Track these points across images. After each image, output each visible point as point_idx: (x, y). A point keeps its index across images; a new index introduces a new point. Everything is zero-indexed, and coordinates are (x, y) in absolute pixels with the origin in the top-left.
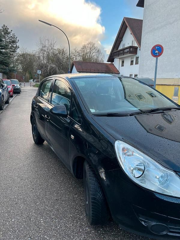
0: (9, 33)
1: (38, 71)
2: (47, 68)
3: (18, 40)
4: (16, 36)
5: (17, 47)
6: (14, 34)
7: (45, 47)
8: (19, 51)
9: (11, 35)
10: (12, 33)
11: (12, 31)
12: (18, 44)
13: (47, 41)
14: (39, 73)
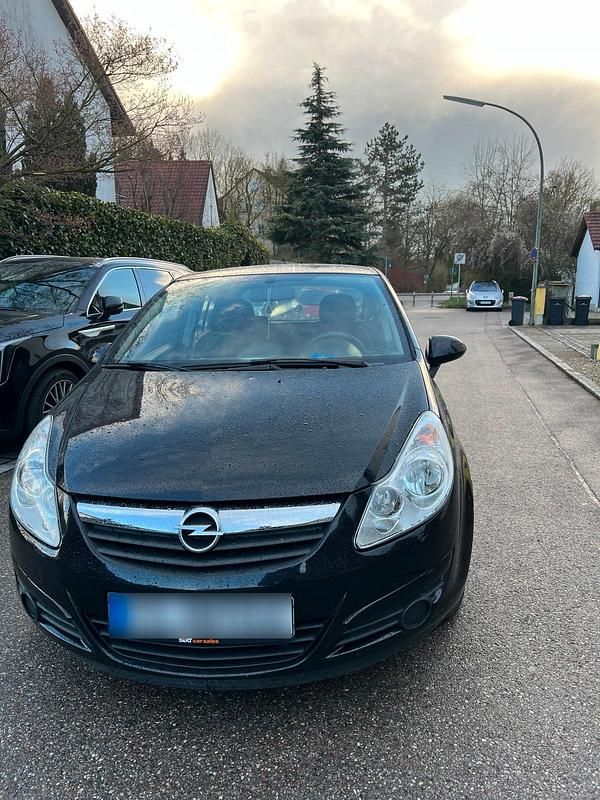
0: (400, 146)
1: (456, 255)
2: (488, 245)
3: (422, 164)
4: (417, 153)
5: (417, 186)
6: (412, 146)
7: (490, 174)
8: (422, 198)
9: (404, 152)
10: (408, 143)
11: (406, 137)
12: (420, 176)
13: (498, 155)
14: (459, 263)
